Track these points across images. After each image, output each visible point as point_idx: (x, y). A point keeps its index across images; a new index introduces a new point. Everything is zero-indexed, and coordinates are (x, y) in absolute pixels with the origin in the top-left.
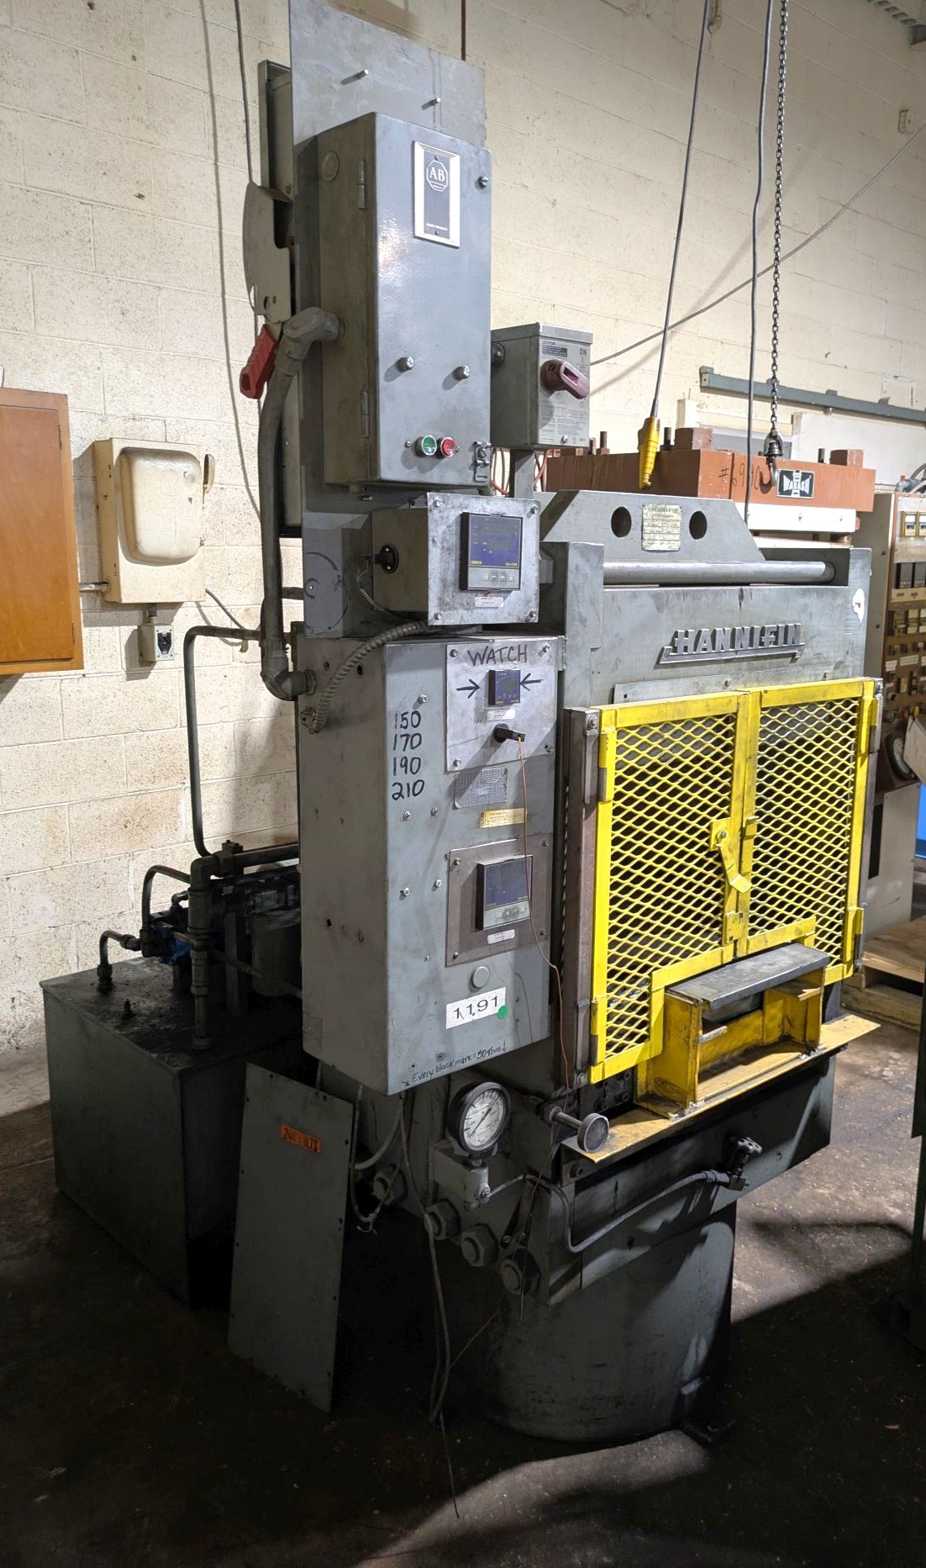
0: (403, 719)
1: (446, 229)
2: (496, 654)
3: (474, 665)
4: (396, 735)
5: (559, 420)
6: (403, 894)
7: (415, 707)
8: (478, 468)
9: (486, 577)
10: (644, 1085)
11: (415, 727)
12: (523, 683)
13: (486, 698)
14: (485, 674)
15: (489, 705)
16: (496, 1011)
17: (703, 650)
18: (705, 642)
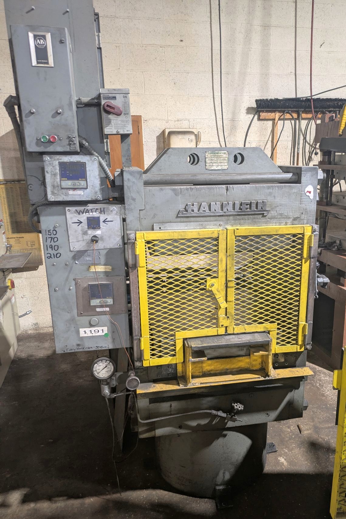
0: (49, 232)
1: (47, 61)
2: (89, 211)
3: (79, 214)
4: (46, 238)
5: (114, 124)
6: (55, 291)
7: (53, 228)
8: (71, 145)
9: (70, 184)
10: (181, 373)
11: (55, 235)
12: (104, 221)
13: (87, 227)
14: (85, 218)
15: (88, 229)
16: (104, 334)
17: (203, 211)
18: (204, 208)
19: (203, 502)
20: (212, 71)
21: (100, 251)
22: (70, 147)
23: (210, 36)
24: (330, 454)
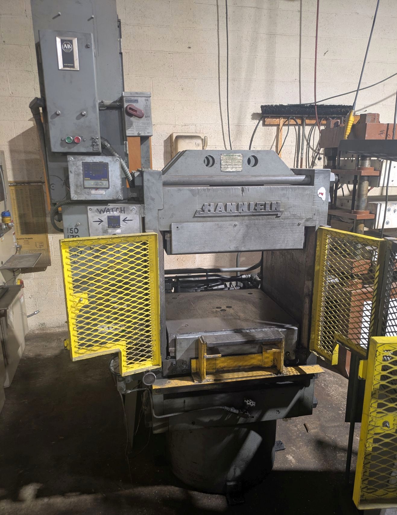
0: (71, 230)
1: (73, 65)
2: (110, 210)
3: (100, 213)
4: (68, 236)
5: (136, 127)
7: (75, 226)
8: (94, 146)
9: (93, 184)
11: (76, 233)
12: (124, 220)
13: (107, 225)
14: (106, 217)
15: (108, 227)
17: (219, 211)
18: (220, 208)
19: (214, 498)
20: (219, 77)
22: (93, 148)
23: (217, 44)
24: (338, 452)
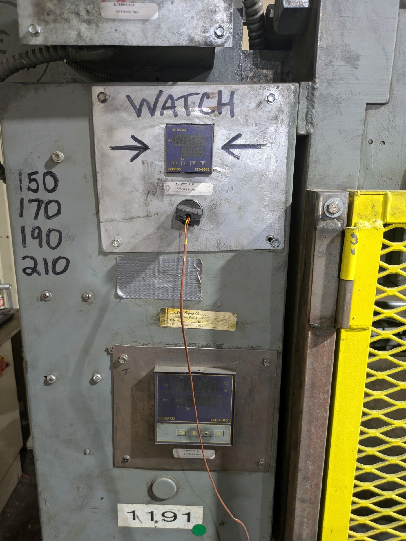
0: (31, 180)
2: (177, 103)
3: (139, 115)
4: (22, 200)
6: (47, 383)
7: (47, 165)
11: (50, 191)
12: (228, 147)
13: (163, 164)
14: (159, 130)
15: (168, 173)
16: (191, 526)
21: (203, 258)
